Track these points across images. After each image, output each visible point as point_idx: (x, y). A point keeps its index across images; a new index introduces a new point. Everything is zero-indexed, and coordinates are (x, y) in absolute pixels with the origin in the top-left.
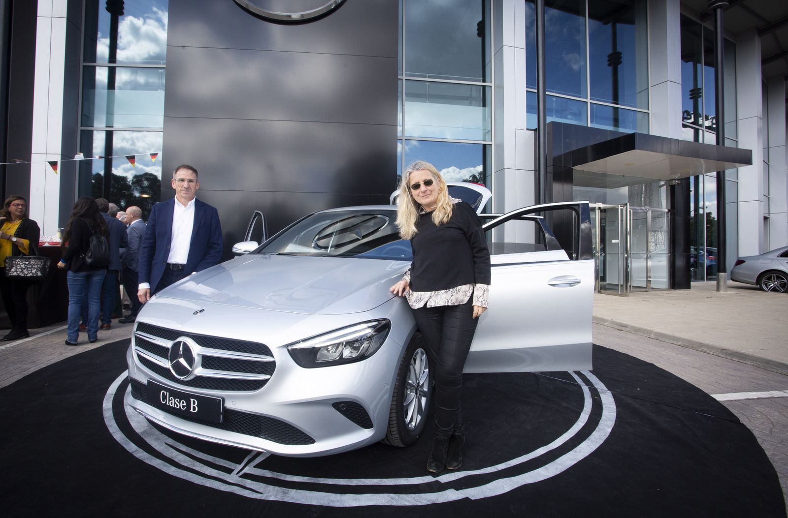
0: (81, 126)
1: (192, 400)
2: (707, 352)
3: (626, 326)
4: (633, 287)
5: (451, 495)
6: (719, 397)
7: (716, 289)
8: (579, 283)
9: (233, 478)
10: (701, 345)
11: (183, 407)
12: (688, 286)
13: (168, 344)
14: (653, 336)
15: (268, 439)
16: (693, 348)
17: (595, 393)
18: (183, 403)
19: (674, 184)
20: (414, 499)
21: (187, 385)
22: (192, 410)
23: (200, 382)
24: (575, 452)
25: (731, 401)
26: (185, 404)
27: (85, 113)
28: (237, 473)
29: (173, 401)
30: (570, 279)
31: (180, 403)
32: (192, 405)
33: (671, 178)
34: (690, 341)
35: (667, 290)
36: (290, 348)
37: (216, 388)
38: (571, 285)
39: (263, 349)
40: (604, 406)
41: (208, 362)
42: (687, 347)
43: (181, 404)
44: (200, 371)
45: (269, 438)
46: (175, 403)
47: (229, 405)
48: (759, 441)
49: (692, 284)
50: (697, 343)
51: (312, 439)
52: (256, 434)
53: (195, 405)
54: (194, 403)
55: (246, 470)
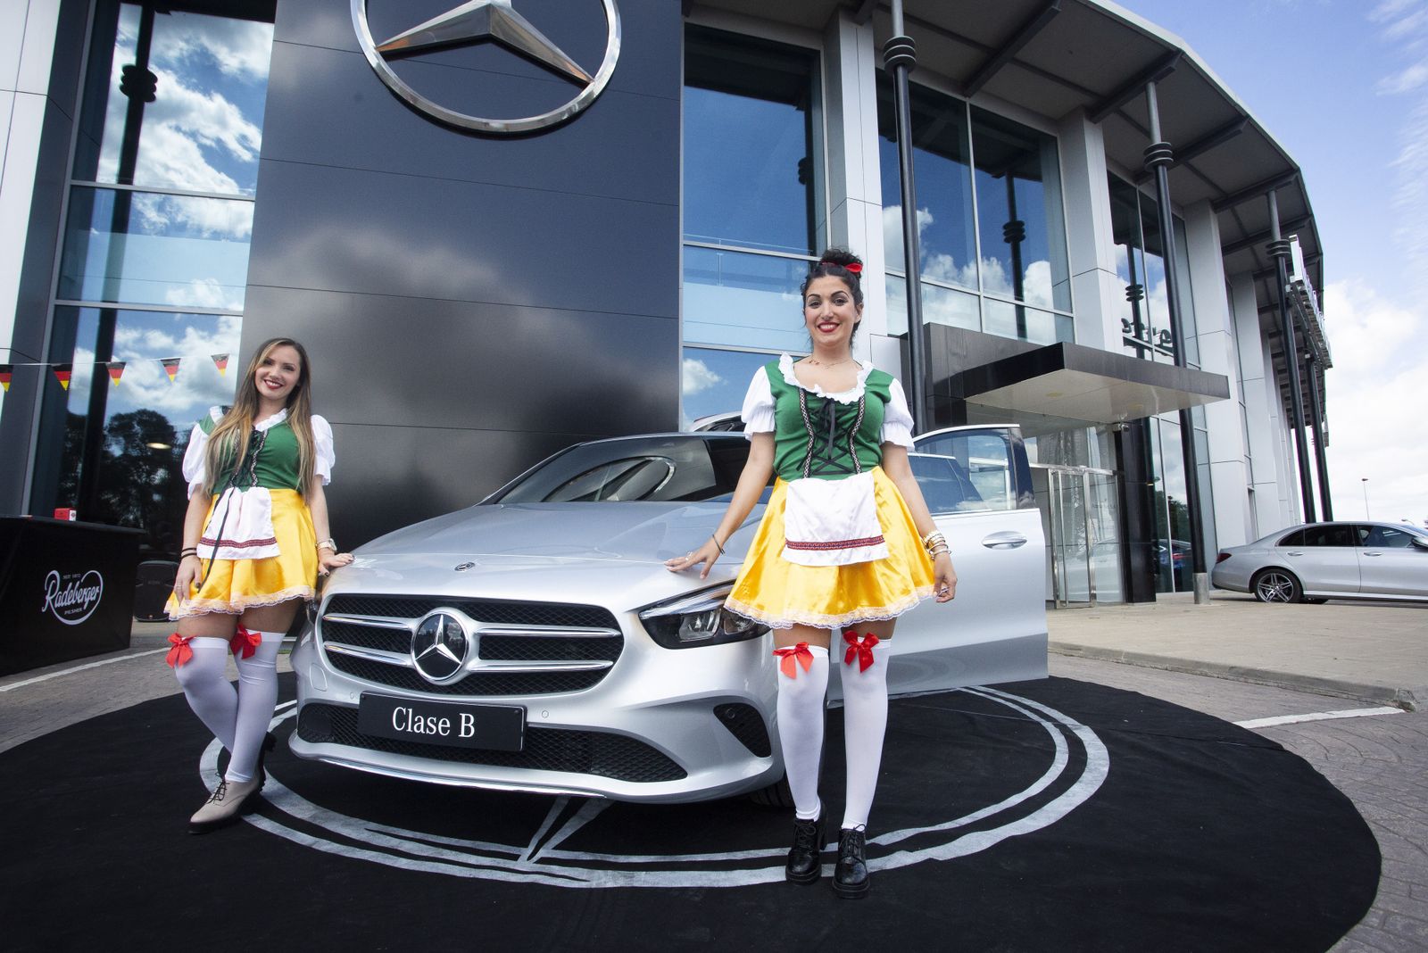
0: (57, 298)
1: (463, 715)
2: (1210, 674)
3: (1078, 648)
4: (1070, 602)
6: (1246, 725)
7: (1193, 601)
10: (1198, 664)
11: (444, 730)
12: (1153, 599)
13: (412, 625)
14: (1123, 659)
15: (605, 775)
16: (1186, 671)
17: (1064, 729)
18: (444, 723)
19: (1119, 429)
21: (449, 693)
22: (462, 735)
23: (477, 683)
24: (1068, 796)
25: (1262, 728)
26: (448, 725)
27: (66, 273)
28: (529, 859)
29: (422, 723)
31: (437, 725)
32: (463, 725)
33: (1114, 421)
34: (1181, 661)
35: (1122, 604)
36: (646, 616)
38: (1014, 545)
39: (601, 616)
40: (1086, 744)
41: (490, 647)
42: (1177, 670)
43: (440, 727)
44: (475, 664)
45: (608, 774)
46: (426, 726)
47: (536, 717)
48: (1315, 768)
49: (1158, 595)
50: (1192, 662)
51: (683, 770)
52: (583, 767)
53: (470, 725)
54: (468, 720)
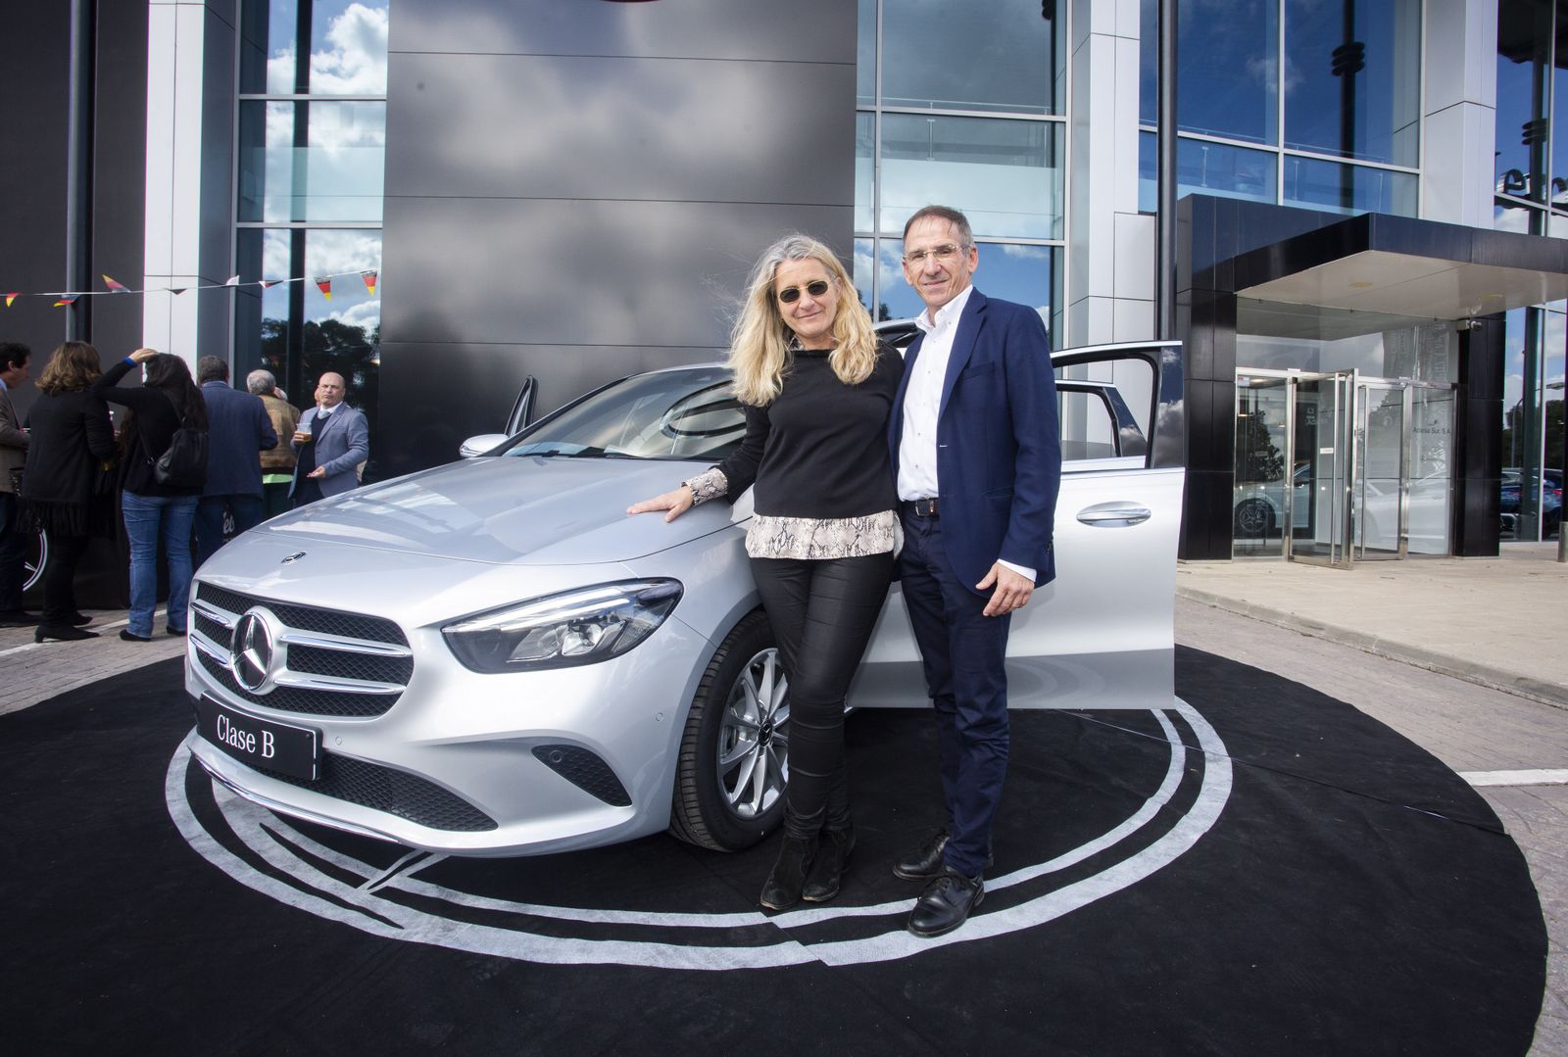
0: (239, 220)
1: (265, 733)
2: (1486, 683)
3: (1319, 627)
4: (1367, 549)
5: (791, 954)
6: (1475, 779)
7: (1557, 558)
8: (1146, 517)
9: (360, 895)
10: (1475, 668)
11: (251, 746)
12: (1494, 551)
13: (230, 620)
14: (1374, 649)
15: (404, 817)
16: (1456, 675)
18: (251, 739)
19: (1468, 327)
20: (707, 957)
21: (263, 704)
22: (265, 755)
23: (286, 697)
24: (1101, 879)
25: (1502, 786)
26: (254, 742)
27: (245, 194)
28: (371, 887)
29: (235, 736)
30: (1130, 510)
31: (245, 739)
32: (265, 744)
33: (1463, 316)
34: (1450, 660)
35: (1446, 557)
36: (447, 630)
37: (311, 711)
38: (1130, 521)
39: (388, 631)
40: (1204, 788)
41: (300, 657)
42: (1444, 672)
43: (247, 742)
44: (283, 676)
45: (407, 815)
46: (238, 740)
47: (332, 744)
48: (1533, 873)
49: (1503, 545)
50: (1465, 664)
51: (491, 820)
52: (384, 805)
53: (270, 744)
54: (268, 741)
55: (392, 883)
